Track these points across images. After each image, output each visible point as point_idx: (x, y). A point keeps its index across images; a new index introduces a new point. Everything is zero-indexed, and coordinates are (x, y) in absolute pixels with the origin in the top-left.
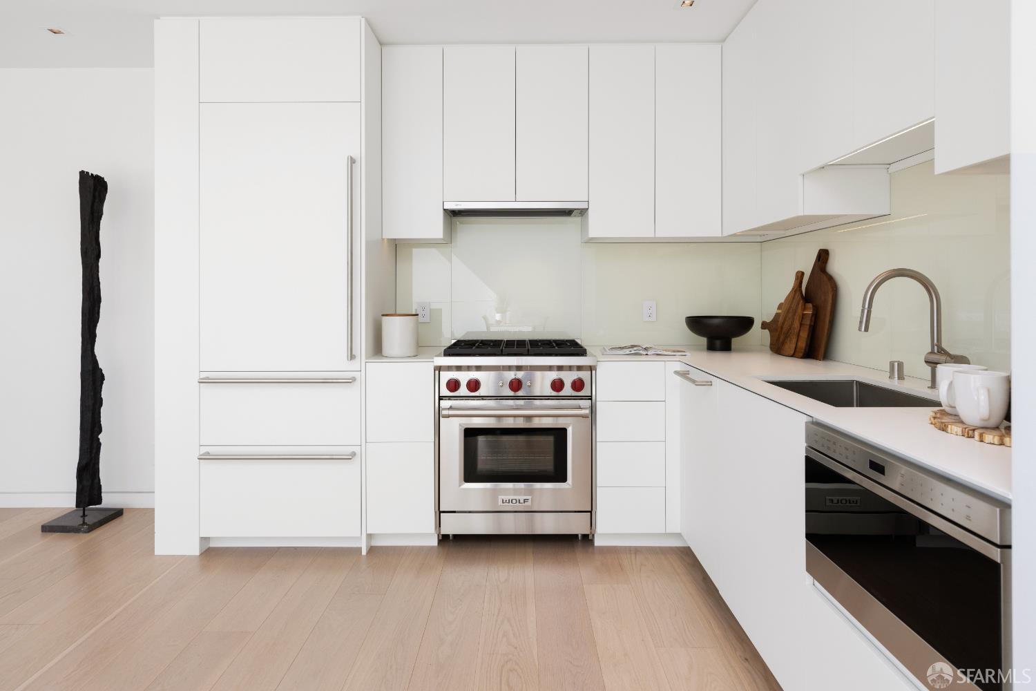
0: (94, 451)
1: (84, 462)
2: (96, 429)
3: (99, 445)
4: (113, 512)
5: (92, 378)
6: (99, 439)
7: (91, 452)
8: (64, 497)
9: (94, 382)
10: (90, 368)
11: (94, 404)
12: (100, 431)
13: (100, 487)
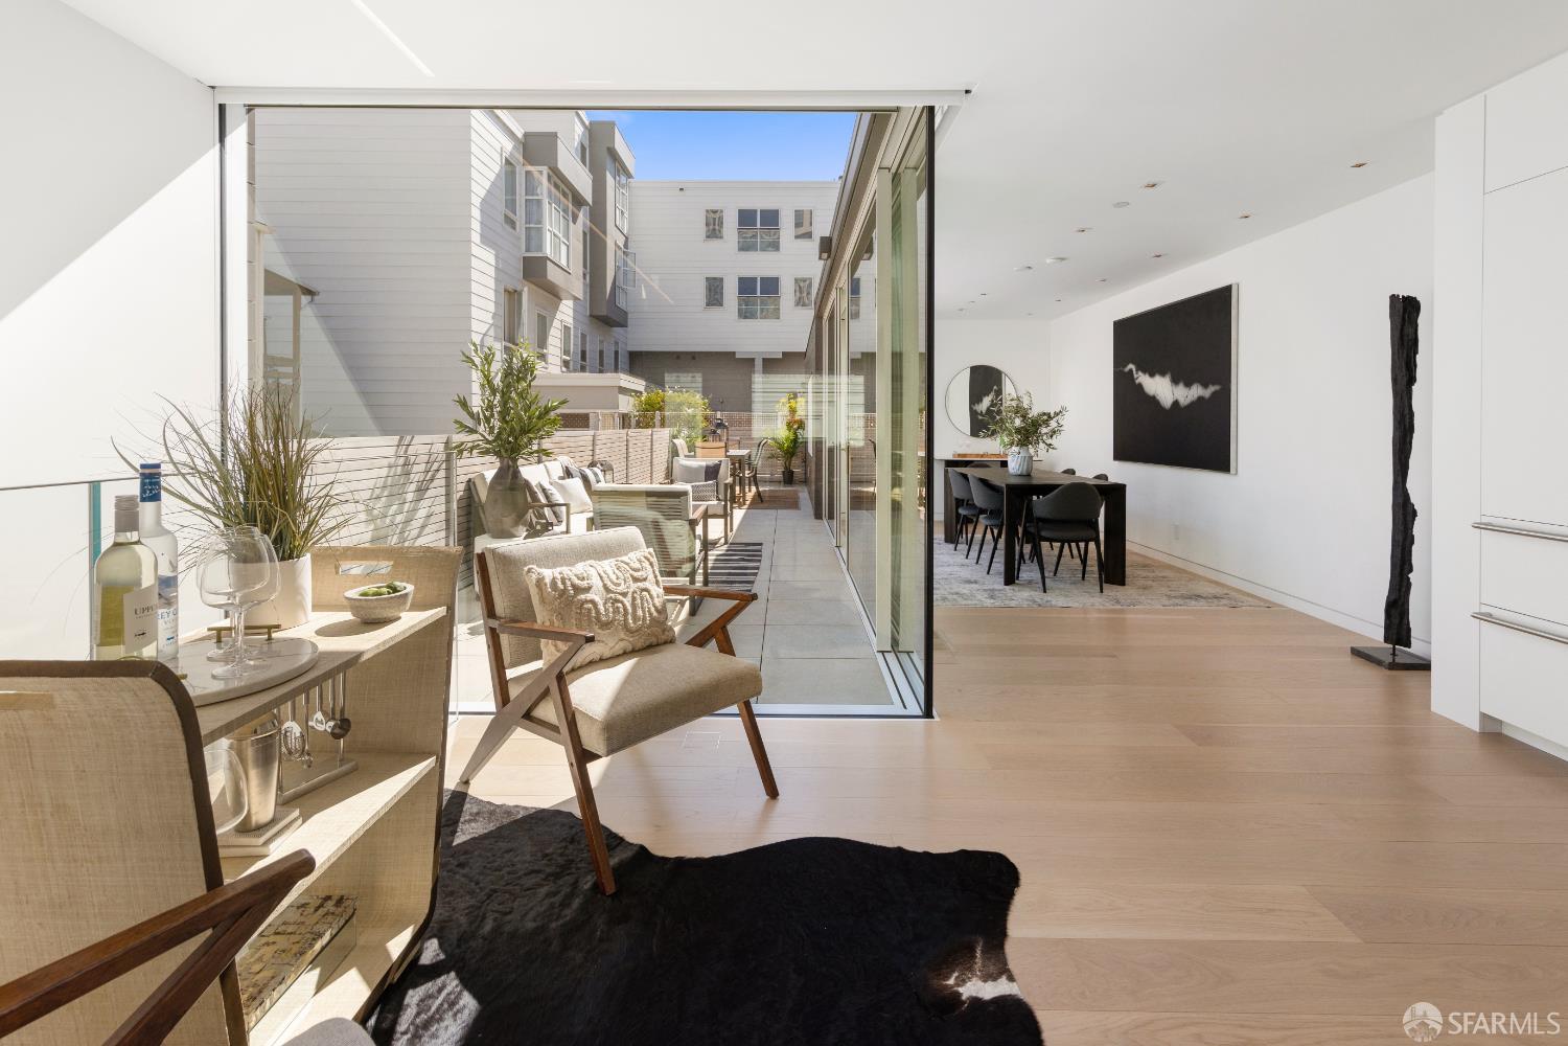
0: (1404, 589)
1: (1393, 597)
2: (1406, 566)
3: (1409, 585)
4: (1421, 662)
5: (1404, 513)
6: (1409, 579)
7: (1400, 590)
8: (1372, 629)
9: (1405, 515)
10: (1400, 500)
11: (1405, 539)
12: (1411, 570)
13: (1409, 630)
